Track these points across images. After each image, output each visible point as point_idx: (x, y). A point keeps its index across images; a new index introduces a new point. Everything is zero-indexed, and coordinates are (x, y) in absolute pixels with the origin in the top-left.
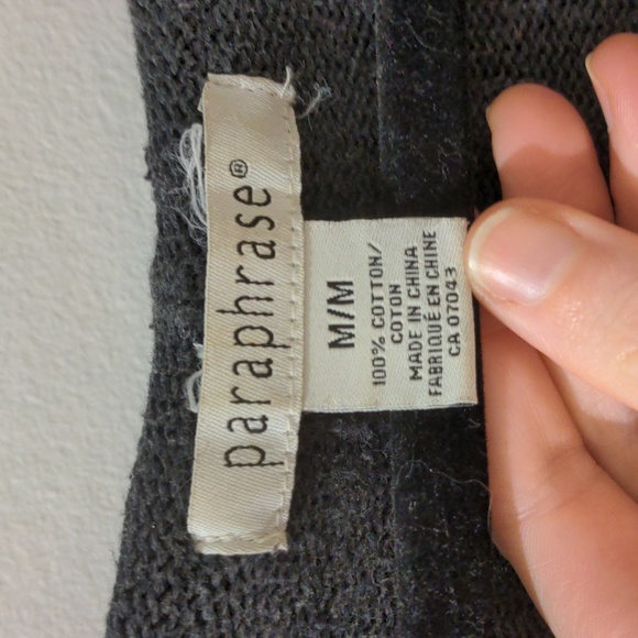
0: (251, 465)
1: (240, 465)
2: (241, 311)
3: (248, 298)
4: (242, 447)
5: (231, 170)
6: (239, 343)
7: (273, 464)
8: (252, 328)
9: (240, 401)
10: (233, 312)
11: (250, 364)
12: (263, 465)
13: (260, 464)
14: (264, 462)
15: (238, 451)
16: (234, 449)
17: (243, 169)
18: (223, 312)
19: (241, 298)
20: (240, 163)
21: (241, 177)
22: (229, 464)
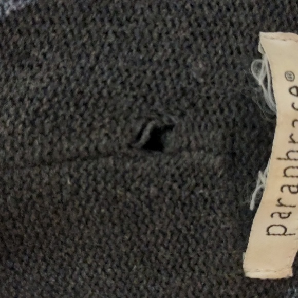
0: (279, 235)
1: (274, 235)
2: (289, 158)
3: (293, 151)
4: (275, 225)
5: (286, 77)
6: (285, 175)
7: (290, 235)
8: (293, 167)
9: (281, 205)
10: (285, 159)
11: (289, 187)
12: (285, 235)
13: (284, 234)
14: (286, 233)
15: (274, 227)
16: (272, 226)
17: (292, 76)
18: (279, 159)
19: (290, 151)
20: (290, 73)
21: (291, 81)
22: (269, 234)
